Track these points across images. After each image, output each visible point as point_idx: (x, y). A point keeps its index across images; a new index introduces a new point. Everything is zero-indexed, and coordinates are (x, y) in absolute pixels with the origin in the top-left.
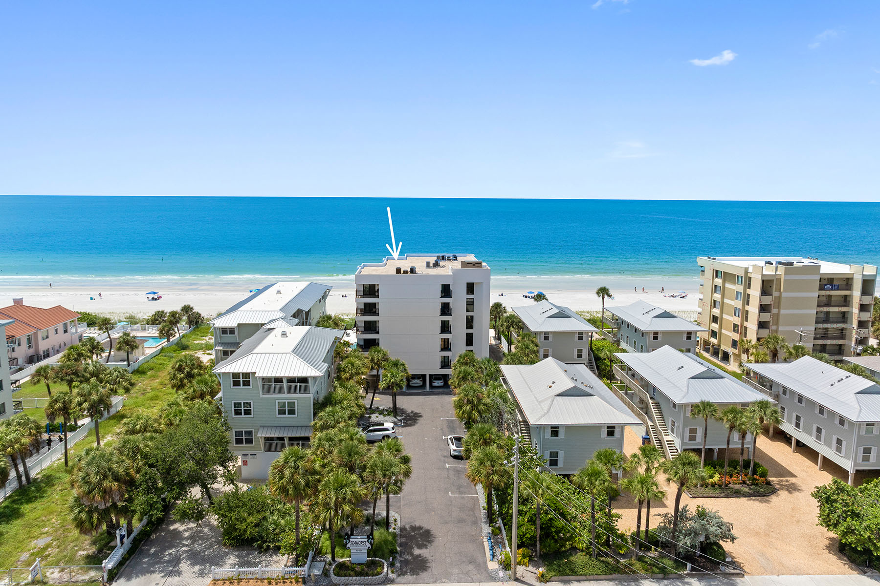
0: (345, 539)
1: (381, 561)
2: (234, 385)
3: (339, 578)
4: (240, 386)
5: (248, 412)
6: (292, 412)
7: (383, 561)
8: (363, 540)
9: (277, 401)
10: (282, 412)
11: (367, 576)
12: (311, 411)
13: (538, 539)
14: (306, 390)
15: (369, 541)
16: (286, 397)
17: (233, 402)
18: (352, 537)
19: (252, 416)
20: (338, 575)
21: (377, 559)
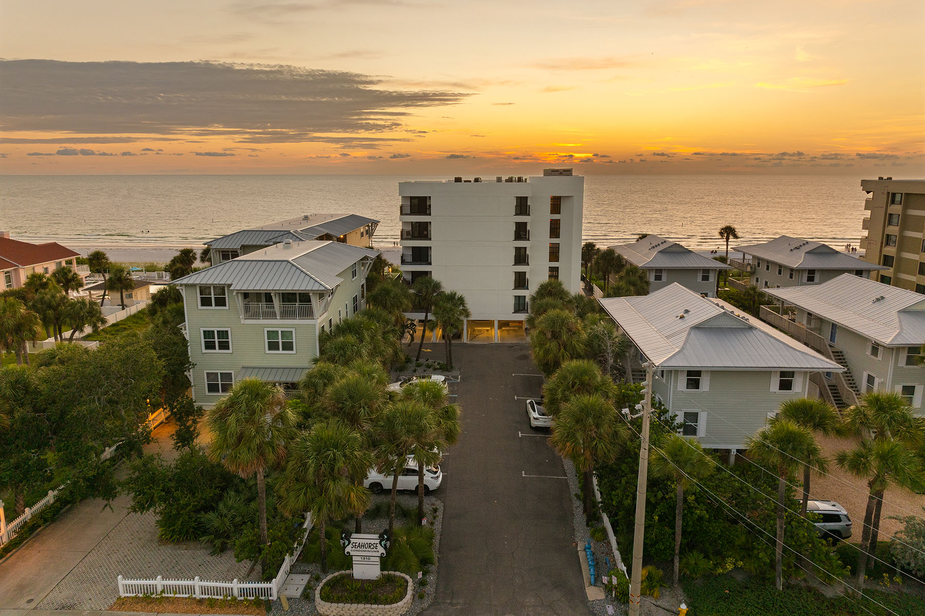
0: (342, 539)
1: (403, 578)
2: (202, 305)
3: (328, 604)
4: (211, 306)
5: (224, 346)
6: (288, 346)
7: (407, 577)
8: (373, 542)
9: (266, 330)
10: (273, 346)
11: (376, 603)
12: (316, 346)
13: (677, 551)
14: (308, 313)
15: (383, 543)
16: (279, 324)
17: (202, 330)
18: (354, 535)
19: (230, 351)
20: (326, 598)
21: (398, 573)
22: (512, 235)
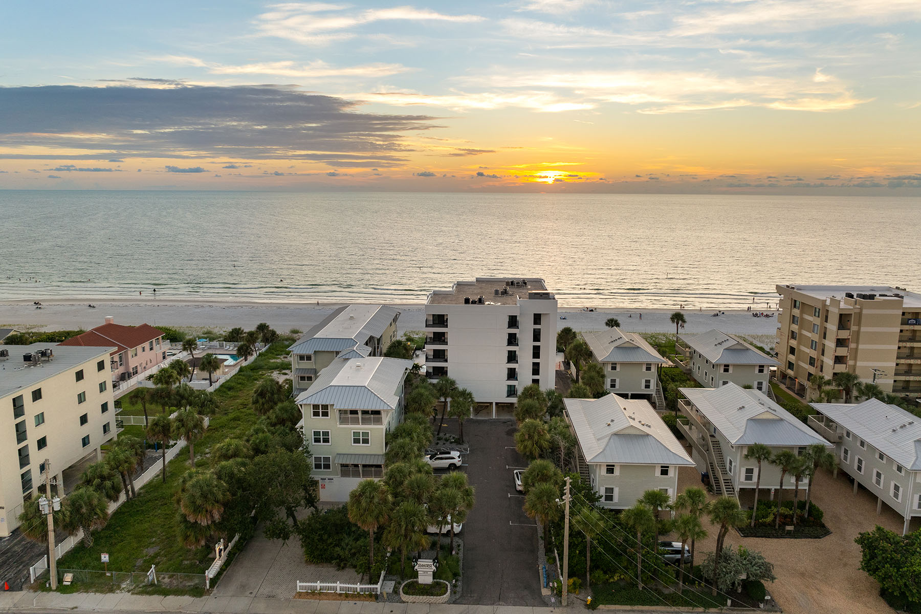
0: (413, 562)
1: (445, 583)
2: (314, 416)
3: (407, 596)
4: (319, 416)
5: (326, 440)
6: (366, 441)
7: (447, 583)
8: (429, 564)
9: (352, 431)
10: (357, 441)
11: (432, 596)
12: (383, 443)
13: (588, 570)
14: (379, 421)
15: (435, 564)
16: (361, 428)
17: (313, 430)
18: (419, 560)
19: (330, 444)
20: (406, 593)
21: (442, 581)
22: (506, 342)
